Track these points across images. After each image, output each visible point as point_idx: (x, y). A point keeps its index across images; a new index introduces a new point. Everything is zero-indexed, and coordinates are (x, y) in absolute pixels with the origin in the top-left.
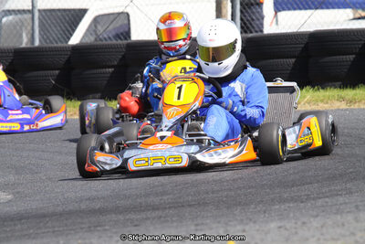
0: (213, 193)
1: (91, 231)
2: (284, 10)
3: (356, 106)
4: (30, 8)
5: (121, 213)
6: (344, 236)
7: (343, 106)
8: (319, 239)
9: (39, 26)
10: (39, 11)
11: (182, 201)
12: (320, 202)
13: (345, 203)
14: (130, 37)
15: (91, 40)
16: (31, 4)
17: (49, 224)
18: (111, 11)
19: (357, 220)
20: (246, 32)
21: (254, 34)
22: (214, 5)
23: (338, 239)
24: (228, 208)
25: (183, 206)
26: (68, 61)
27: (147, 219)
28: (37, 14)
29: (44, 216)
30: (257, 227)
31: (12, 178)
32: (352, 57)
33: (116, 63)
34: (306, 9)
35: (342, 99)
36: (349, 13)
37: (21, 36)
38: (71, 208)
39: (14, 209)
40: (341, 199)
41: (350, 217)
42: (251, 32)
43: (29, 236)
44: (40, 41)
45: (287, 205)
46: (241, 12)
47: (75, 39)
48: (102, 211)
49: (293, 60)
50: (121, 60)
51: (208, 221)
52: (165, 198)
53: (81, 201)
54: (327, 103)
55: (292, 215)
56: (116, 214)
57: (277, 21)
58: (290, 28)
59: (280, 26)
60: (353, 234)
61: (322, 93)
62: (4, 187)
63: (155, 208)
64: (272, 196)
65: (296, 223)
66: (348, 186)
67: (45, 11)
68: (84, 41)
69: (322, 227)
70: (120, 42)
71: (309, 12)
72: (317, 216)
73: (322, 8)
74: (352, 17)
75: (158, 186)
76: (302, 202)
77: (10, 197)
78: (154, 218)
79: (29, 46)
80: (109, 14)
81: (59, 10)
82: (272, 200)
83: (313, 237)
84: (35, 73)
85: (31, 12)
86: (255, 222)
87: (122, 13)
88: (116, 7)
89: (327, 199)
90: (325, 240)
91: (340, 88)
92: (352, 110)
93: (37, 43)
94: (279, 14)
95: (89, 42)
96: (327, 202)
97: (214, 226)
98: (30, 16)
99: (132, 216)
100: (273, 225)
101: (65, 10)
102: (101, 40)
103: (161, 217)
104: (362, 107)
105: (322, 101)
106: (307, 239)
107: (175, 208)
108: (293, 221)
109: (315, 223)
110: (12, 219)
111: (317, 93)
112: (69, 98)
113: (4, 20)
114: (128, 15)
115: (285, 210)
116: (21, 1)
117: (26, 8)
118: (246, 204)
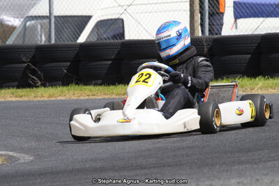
0: (187, 156)
4: (48, 15)
5: (116, 171)
9: (55, 28)
10: (55, 17)
11: (163, 162)
12: (269, 164)
14: (124, 37)
15: (94, 39)
16: (48, 12)
17: (62, 179)
18: (110, 17)
22: (189, 13)
24: (199, 168)
25: (164, 166)
26: (77, 53)
28: (53, 20)
29: (58, 173)
30: (221, 182)
31: (34, 144)
33: (113, 57)
34: (259, 17)
38: (79, 167)
39: (35, 167)
42: (217, 34)
44: (55, 40)
45: (244, 166)
47: (82, 39)
48: (102, 170)
49: (249, 56)
50: (117, 55)
52: (151, 160)
53: (86, 162)
54: (275, 89)
55: (248, 173)
56: (113, 171)
57: (236, 26)
58: (244, 31)
59: (238, 30)
61: (271, 81)
62: (27, 151)
63: (142, 167)
64: (232, 159)
65: (251, 180)
67: (59, 17)
68: (89, 40)
69: (271, 183)
70: (116, 41)
72: (267, 174)
73: (272, 17)
75: (145, 151)
76: (256, 164)
77: (32, 158)
79: (47, 43)
81: (70, 16)
82: (233, 162)
84: (51, 64)
85: (49, 18)
86: (219, 179)
87: (118, 19)
88: (114, 14)
89: (275, 162)
93: (53, 42)
94: (240, 21)
95: (92, 40)
96: (275, 164)
98: (48, 20)
99: (125, 173)
100: (233, 181)
101: (74, 17)
102: (101, 39)
105: (271, 87)
107: (158, 167)
108: (249, 178)
109: (266, 180)
110: (33, 175)
111: (267, 82)
112: (77, 84)
113: (28, 24)
114: (122, 20)
115: (243, 170)
116: (41, 9)
117: (45, 14)
118: (213, 165)
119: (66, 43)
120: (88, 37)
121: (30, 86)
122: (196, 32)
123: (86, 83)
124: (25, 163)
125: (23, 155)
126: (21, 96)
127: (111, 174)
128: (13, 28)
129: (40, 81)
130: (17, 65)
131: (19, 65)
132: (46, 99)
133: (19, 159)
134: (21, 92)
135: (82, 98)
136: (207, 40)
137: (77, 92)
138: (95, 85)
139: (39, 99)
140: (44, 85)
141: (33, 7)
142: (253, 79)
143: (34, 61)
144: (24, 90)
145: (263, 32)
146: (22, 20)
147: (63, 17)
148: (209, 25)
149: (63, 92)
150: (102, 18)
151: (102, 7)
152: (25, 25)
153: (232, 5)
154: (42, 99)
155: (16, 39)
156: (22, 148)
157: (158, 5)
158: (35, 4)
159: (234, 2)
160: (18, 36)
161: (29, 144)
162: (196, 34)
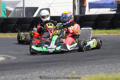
0: (70, 58)
1: (37, 68)
3: (110, 34)
5: (45, 63)
6: (105, 70)
7: (107, 34)
8: (98, 71)
9: (25, 12)
10: (25, 8)
13: (106, 61)
17: (26, 66)
19: (108, 66)
20: (81, 14)
21: (83, 15)
22: (73, 6)
23: (103, 71)
24: (74, 62)
26: (33, 21)
27: (52, 64)
28: (24, 8)
30: (82, 67)
31: (17, 53)
32: (109, 21)
34: (97, 8)
35: (106, 33)
36: (109, 9)
37: (20, 14)
38: (32, 61)
39: (17, 61)
40: (105, 60)
41: (107, 65)
42: (82, 14)
43: (20, 69)
44: (25, 16)
46: (80, 8)
47: (35, 15)
48: (40, 62)
49: (93, 22)
51: (68, 65)
52: (57, 59)
53: (35, 59)
55: (91, 64)
57: (90, 12)
58: (93, 13)
60: (107, 69)
61: (101, 31)
62: (14, 55)
63: (54, 62)
65: (92, 66)
66: (107, 56)
67: (27, 7)
69: (99, 67)
71: (98, 9)
72: (98, 65)
73: (102, 8)
74: (110, 10)
76: (94, 61)
77: (16, 58)
78: (54, 64)
81: (31, 7)
82: (86, 60)
83: (96, 70)
85: (23, 8)
89: (101, 60)
90: (100, 71)
91: (106, 30)
92: (109, 36)
93: (24, 16)
94: (91, 9)
97: (70, 67)
99: (48, 64)
100: (86, 67)
101: (33, 7)
103: (56, 64)
104: (112, 35)
105: (101, 33)
106: (95, 71)
109: (97, 66)
110: (16, 64)
111: (100, 31)
113: (16, 10)
114: (49, 9)
115: (89, 63)
116: (21, 5)
117: (22, 7)
118: (79, 61)
119: (28, 17)
120: (37, 15)
122: (75, 13)
124: (13, 60)
125: (13, 57)
126: (13, 36)
127: (43, 64)
128: (11, 11)
129: (20, 30)
130: (11, 25)
133: (11, 58)
136: (79, 16)
140: (21, 32)
141: (17, 4)
142: (95, 30)
143: (18, 23)
144: (14, 33)
145: (98, 14)
146: (14, 8)
147: (28, 8)
150: (42, 8)
151: (42, 4)
153: (88, 4)
155: (12, 15)
156: (12, 54)
157: (62, 4)
158: (18, 3)
161: (15, 53)
162: (75, 14)
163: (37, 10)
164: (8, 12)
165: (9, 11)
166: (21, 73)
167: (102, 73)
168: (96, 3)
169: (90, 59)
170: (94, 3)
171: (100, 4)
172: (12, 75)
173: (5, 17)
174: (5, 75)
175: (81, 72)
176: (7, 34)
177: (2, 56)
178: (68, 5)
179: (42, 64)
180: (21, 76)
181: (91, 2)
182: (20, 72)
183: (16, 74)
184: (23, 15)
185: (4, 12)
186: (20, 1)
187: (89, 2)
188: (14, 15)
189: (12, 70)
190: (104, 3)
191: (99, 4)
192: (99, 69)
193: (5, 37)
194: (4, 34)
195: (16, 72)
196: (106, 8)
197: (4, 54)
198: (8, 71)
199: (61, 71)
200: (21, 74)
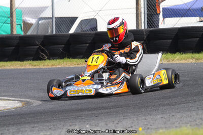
1: (76, 119)
2: (167, 17)
3: (200, 61)
5: (90, 111)
6: (191, 121)
7: (194, 61)
8: (179, 123)
9: (56, 25)
10: (55, 18)
11: (118, 105)
13: (193, 106)
14: (97, 30)
15: (79, 31)
16: (51, 15)
17: (57, 116)
19: (197, 114)
20: (150, 27)
22: (135, 15)
23: (188, 123)
24: (139, 108)
25: (119, 107)
26: (68, 40)
27: (102, 113)
28: (54, 20)
30: (152, 117)
31: (42, 94)
32: (198, 39)
33: (90, 42)
35: (193, 58)
36: (197, 19)
37: (48, 29)
38: (68, 108)
39: (42, 108)
40: (191, 104)
41: (194, 113)
43: (48, 121)
45: (166, 107)
47: (72, 31)
48: (81, 110)
49: (171, 40)
50: (92, 40)
51: (130, 114)
52: (110, 104)
53: (72, 105)
54: (186, 60)
55: (168, 112)
56: (88, 111)
57: (164, 23)
58: (170, 26)
59: (165, 25)
60: (195, 120)
61: (184, 56)
62: (37, 99)
63: (105, 108)
64: (159, 103)
65: (170, 116)
66: (195, 98)
67: (58, 18)
68: (76, 32)
70: (92, 32)
71: (178, 18)
72: (179, 112)
73: (185, 17)
76: (173, 106)
77: (40, 103)
79: (51, 34)
80: (87, 19)
82: (160, 105)
83: (177, 122)
84: (53, 46)
85: (52, 18)
86: (151, 115)
87: (93, 19)
89: (184, 105)
90: (182, 123)
91: (192, 53)
92: (198, 63)
93: (54, 33)
94: (166, 19)
97: (132, 117)
98: (51, 20)
100: (158, 117)
101: (69, 18)
102: (84, 31)
103: (108, 112)
105: (184, 59)
106: (174, 123)
107: (115, 108)
108: (168, 115)
109: (178, 115)
110: (41, 113)
111: (182, 55)
112: (68, 58)
113: (40, 22)
114: (96, 19)
115: (165, 109)
116: (47, 14)
117: (50, 17)
118: (147, 107)
119: (61, 34)
120: (76, 30)
121: (41, 59)
122: (140, 26)
123: (74, 57)
124: (36, 106)
125: (35, 101)
126: (35, 66)
127: (87, 113)
128: (31, 25)
129: (47, 56)
130: (33, 47)
131: (34, 47)
132: (50, 67)
133: (33, 103)
134: (35, 63)
135: (72, 66)
136: (146, 31)
137: (68, 63)
138: (79, 58)
139: (46, 67)
140: (49, 59)
141: (42, 12)
142: (173, 55)
143: (43, 44)
144: (37, 61)
145: (179, 26)
146: (36, 19)
147: (60, 18)
148: (148, 22)
149: (60, 63)
150: (84, 19)
151: (83, 12)
152: (38, 22)
154: (48, 67)
156: (34, 97)
157: (116, 10)
158: (44, 10)
159: (163, 8)
160: (34, 30)
161: (39, 94)
162: (140, 28)
163: (74, 22)
164: (27, 26)
165: (27, 23)
166: (50, 129)
167: (186, 126)
168: (174, 8)
169: (165, 102)
170: (171, 9)
171: (182, 10)
172: (35, 132)
173: (22, 34)
174: (22, 131)
175: (151, 125)
176: (25, 62)
177: (17, 101)
178: (127, 13)
179: (85, 113)
180: (49, 133)
181: (166, 7)
182: (48, 126)
183: (42, 131)
184: (52, 31)
185: (19, 26)
186: (47, 7)
187: (163, 7)
188: (36, 31)
189: (34, 123)
190: (188, 8)
191: (180, 10)
192: (182, 119)
193: (23, 68)
194: (20, 62)
195: (41, 127)
196: (192, 16)
197: (21, 96)
198: (27, 126)
199: (118, 123)
200: (50, 131)
